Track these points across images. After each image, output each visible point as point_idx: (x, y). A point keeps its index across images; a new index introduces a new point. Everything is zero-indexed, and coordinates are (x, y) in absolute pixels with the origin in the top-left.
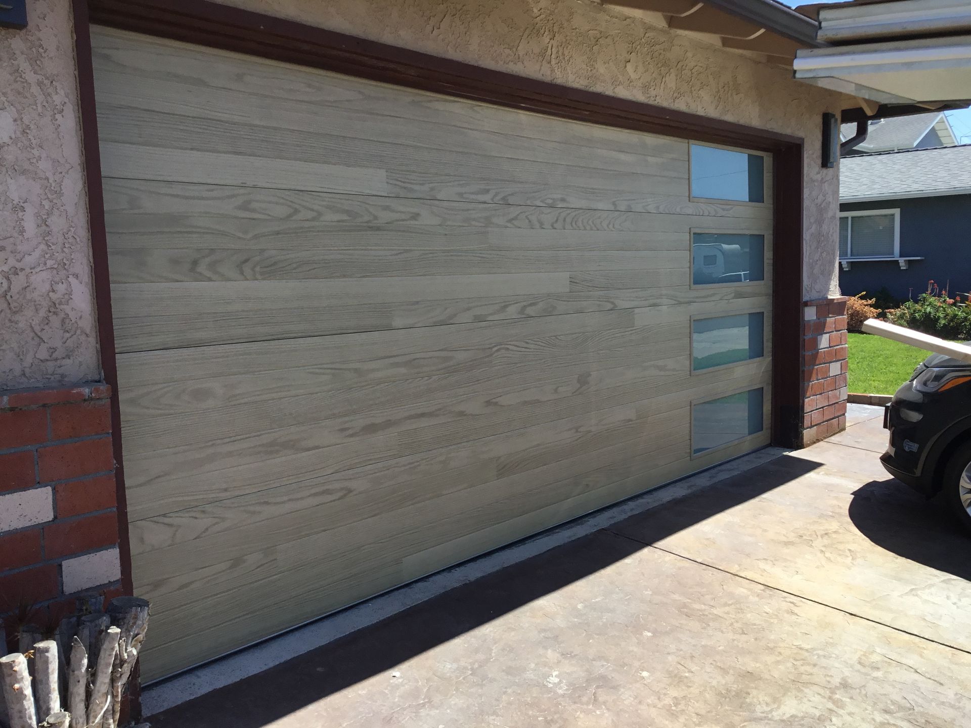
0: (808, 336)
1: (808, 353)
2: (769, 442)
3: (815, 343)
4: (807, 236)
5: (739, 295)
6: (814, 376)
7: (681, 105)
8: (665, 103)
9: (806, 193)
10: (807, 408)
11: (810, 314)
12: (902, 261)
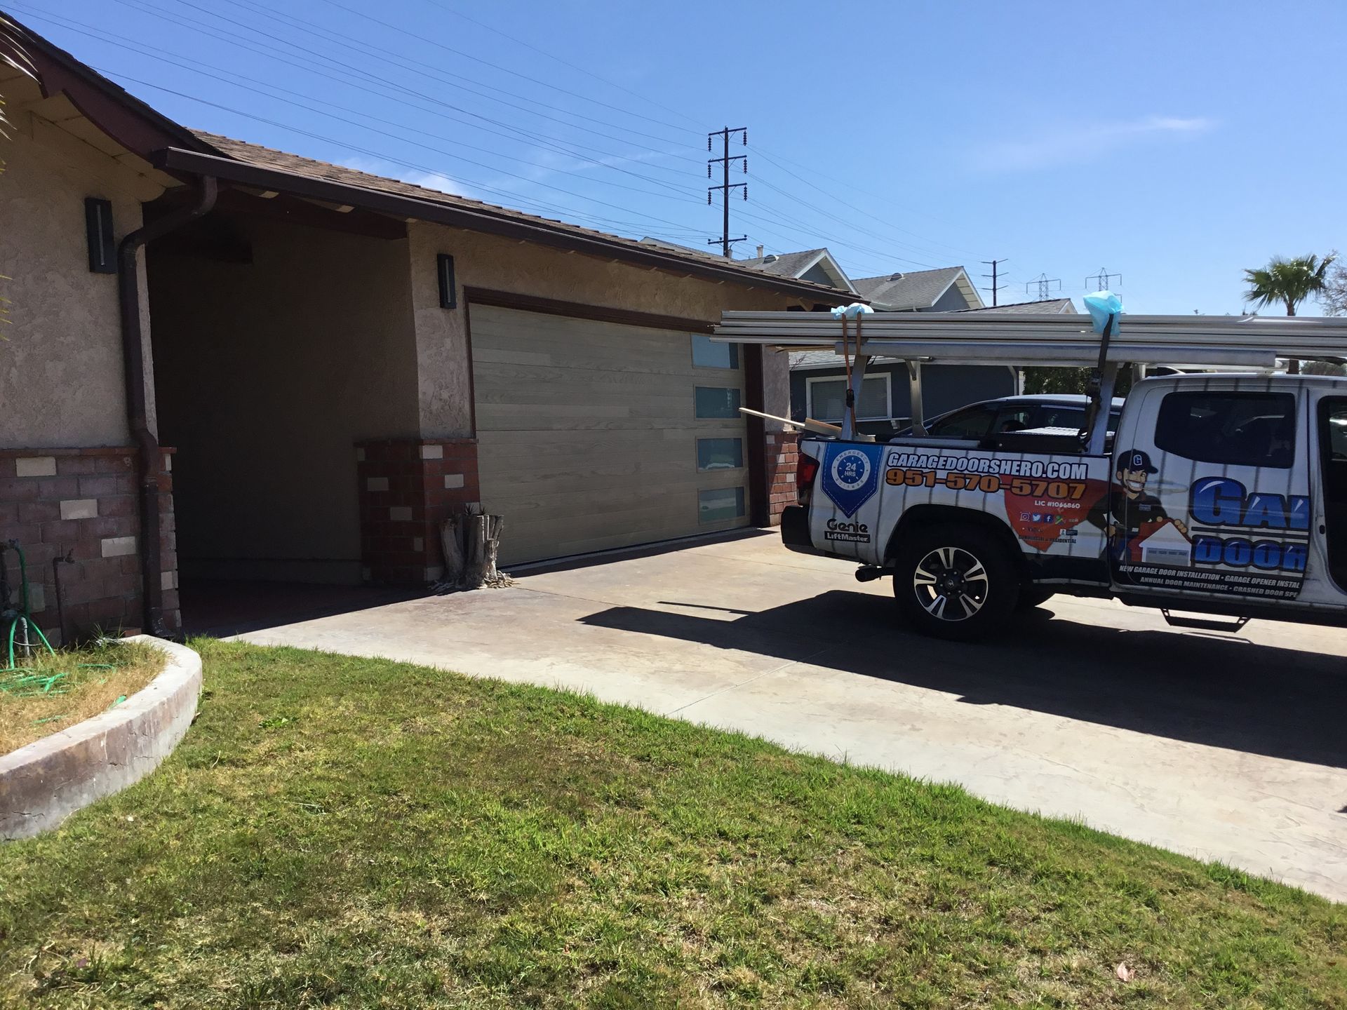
0: (770, 454)
1: (770, 466)
2: (749, 524)
3: (775, 460)
4: (766, 390)
5: (726, 426)
6: (775, 481)
7: (684, 315)
8: (677, 314)
9: (764, 363)
10: (772, 501)
11: (770, 440)
12: (893, 421)
